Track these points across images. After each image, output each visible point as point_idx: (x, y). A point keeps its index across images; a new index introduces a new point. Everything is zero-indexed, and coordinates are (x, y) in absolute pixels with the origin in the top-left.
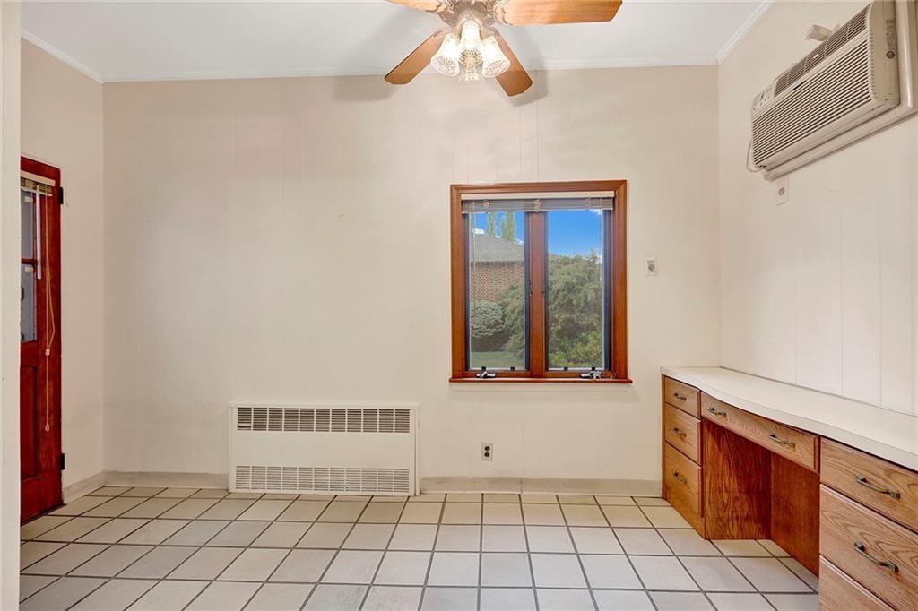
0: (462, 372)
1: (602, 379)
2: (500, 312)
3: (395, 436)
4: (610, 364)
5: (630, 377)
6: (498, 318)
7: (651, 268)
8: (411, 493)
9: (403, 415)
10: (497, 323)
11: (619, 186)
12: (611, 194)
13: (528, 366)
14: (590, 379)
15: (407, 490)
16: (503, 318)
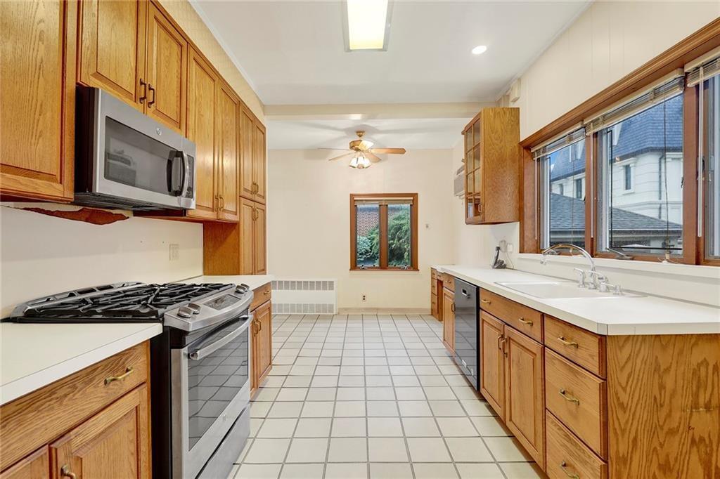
0: (354, 267)
1: (409, 269)
2: (369, 244)
3: (328, 292)
4: (412, 266)
5: (419, 268)
6: (368, 248)
7: (427, 227)
8: (335, 313)
9: (331, 283)
10: (367, 252)
11: (415, 196)
12: (412, 198)
13: (380, 265)
14: (403, 269)
15: (333, 312)
16: (371, 248)
